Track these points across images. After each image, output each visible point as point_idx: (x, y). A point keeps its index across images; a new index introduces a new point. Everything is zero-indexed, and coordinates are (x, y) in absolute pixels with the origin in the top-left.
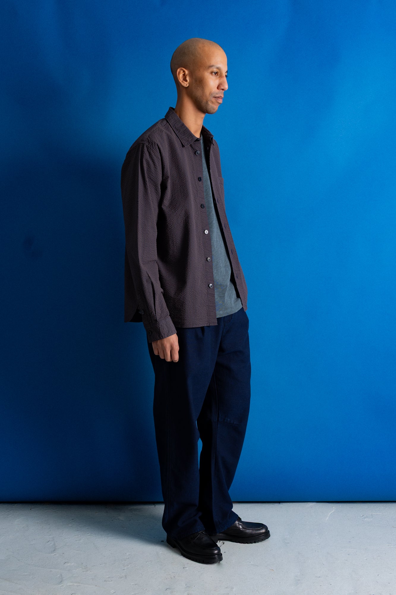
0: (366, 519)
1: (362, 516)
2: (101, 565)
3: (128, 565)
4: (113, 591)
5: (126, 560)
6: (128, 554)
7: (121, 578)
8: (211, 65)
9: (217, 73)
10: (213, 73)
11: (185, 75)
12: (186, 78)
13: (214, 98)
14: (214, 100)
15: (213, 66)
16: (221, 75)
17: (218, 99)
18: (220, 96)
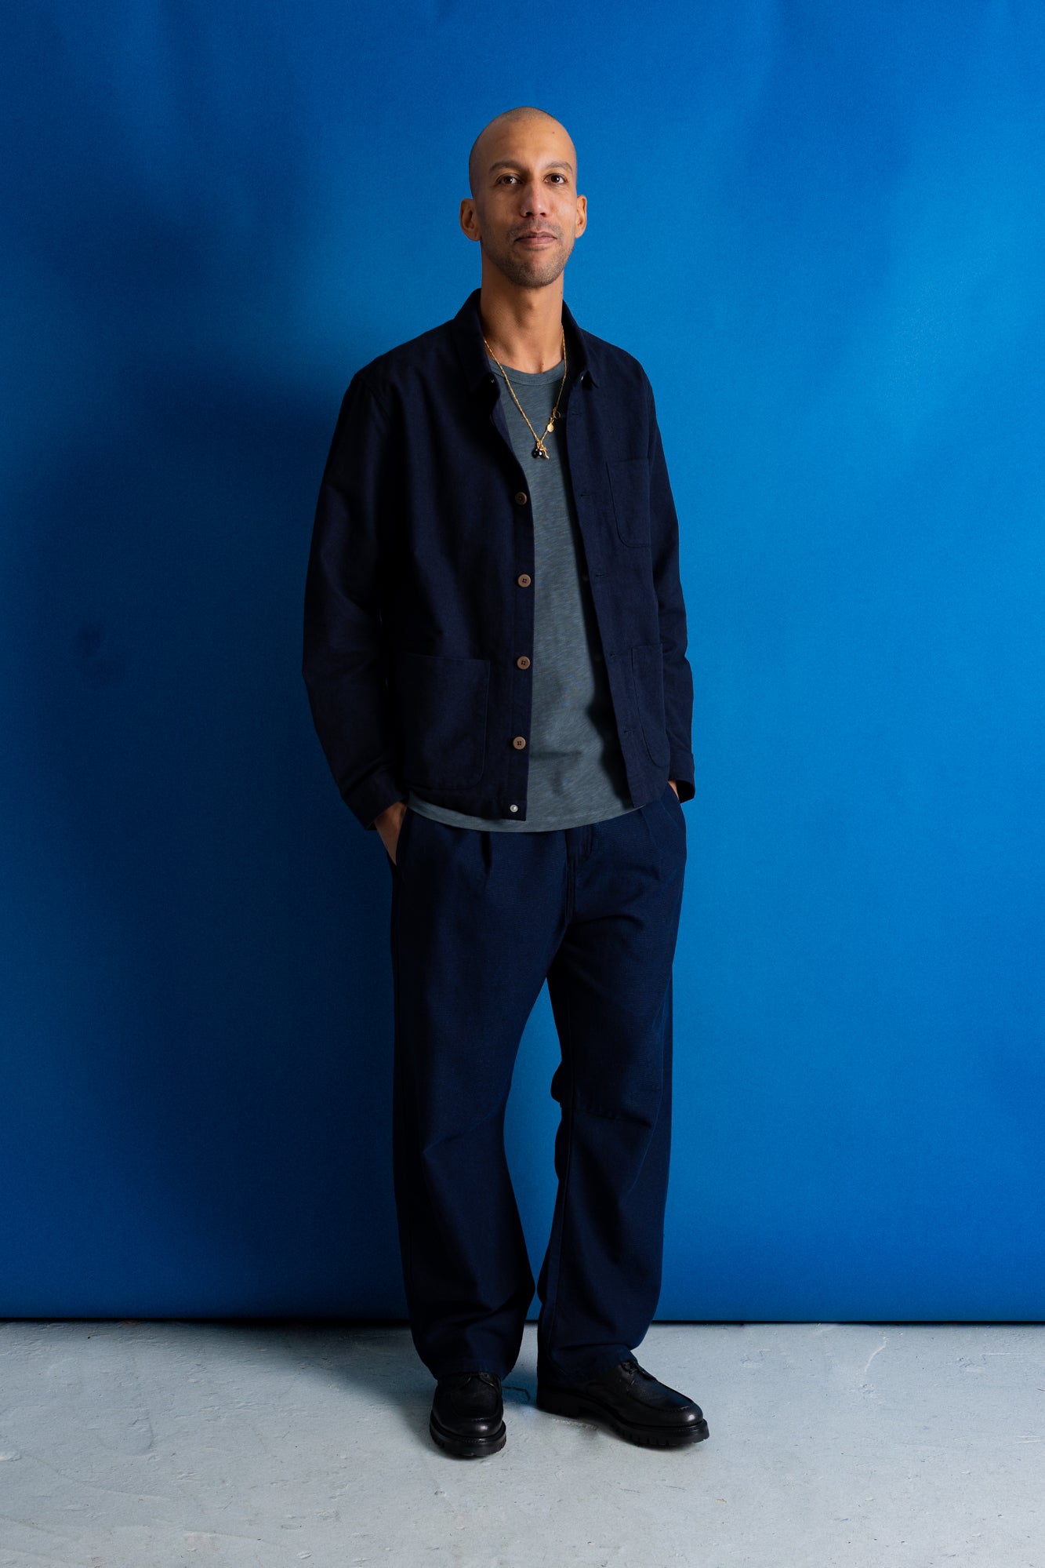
0: (968, 1369)
1: (958, 1359)
3: (343, 1486)
4: (302, 1554)
5: (337, 1473)
6: (343, 1457)
7: (325, 1518)
8: (493, 164)
9: (508, 179)
10: (503, 182)
11: (471, 213)
12: (472, 220)
13: (518, 243)
14: (518, 248)
15: (497, 166)
16: (525, 178)
17: (530, 239)
18: (532, 232)
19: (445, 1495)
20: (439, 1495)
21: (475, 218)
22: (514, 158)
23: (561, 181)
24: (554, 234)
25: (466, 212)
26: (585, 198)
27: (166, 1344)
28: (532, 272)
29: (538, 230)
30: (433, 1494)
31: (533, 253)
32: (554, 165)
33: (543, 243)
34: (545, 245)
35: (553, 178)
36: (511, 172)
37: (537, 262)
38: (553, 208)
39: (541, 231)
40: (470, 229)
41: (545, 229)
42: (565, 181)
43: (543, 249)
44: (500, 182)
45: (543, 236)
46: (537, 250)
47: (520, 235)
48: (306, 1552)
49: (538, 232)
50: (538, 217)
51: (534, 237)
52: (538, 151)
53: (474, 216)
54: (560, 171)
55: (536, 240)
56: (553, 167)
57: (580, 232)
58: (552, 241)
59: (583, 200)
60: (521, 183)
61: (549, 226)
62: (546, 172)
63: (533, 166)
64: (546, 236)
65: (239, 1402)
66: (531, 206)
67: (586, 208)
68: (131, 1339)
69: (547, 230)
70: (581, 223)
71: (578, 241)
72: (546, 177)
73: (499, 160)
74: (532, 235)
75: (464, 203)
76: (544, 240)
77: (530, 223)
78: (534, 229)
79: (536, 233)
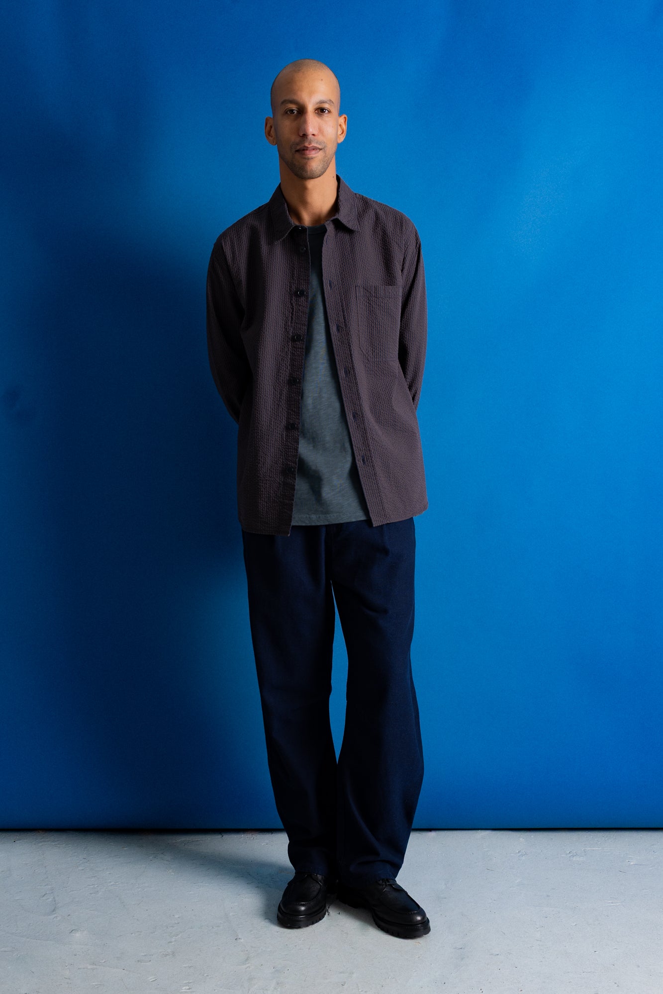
0: (574, 859)
1: (568, 852)
2: (132, 934)
3: (177, 935)
4: (151, 978)
5: (173, 927)
6: (177, 916)
7: (166, 955)
8: (282, 100)
9: (292, 111)
10: (289, 113)
11: (271, 127)
12: (271, 132)
13: (297, 153)
14: (297, 156)
15: (285, 102)
16: (302, 111)
17: (304, 152)
18: (305, 146)
19: (242, 940)
20: (239, 941)
21: (271, 131)
22: (295, 98)
23: (327, 112)
24: (320, 147)
25: (268, 125)
26: (346, 116)
27: (64, 845)
28: (306, 172)
29: (309, 145)
30: (234, 940)
31: (306, 160)
32: (322, 102)
33: (312, 154)
34: (314, 156)
35: (321, 111)
36: (294, 107)
37: (309, 166)
38: (321, 130)
39: (311, 146)
40: (270, 138)
41: (314, 144)
42: (329, 112)
43: (312, 158)
44: (287, 113)
45: (314, 149)
46: (308, 159)
47: (298, 148)
48: (153, 977)
49: (309, 146)
50: (310, 137)
51: (307, 150)
52: (311, 93)
53: (273, 129)
54: (326, 106)
55: (308, 152)
56: (321, 103)
57: (341, 139)
58: (318, 152)
59: (345, 117)
60: (300, 113)
61: (317, 143)
62: (317, 106)
63: (307, 103)
64: (315, 149)
65: (110, 882)
66: (305, 130)
67: (346, 123)
68: (41, 842)
69: (315, 145)
70: (342, 133)
71: (339, 146)
72: (317, 109)
73: (287, 98)
74: (305, 148)
75: (267, 120)
76: (313, 152)
77: (304, 140)
78: (306, 144)
79: (308, 147)
